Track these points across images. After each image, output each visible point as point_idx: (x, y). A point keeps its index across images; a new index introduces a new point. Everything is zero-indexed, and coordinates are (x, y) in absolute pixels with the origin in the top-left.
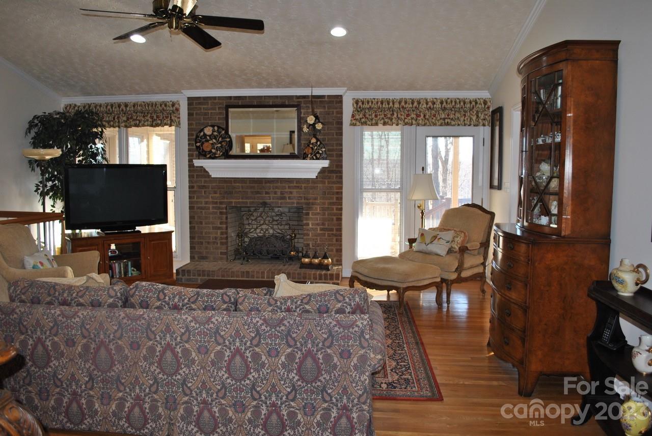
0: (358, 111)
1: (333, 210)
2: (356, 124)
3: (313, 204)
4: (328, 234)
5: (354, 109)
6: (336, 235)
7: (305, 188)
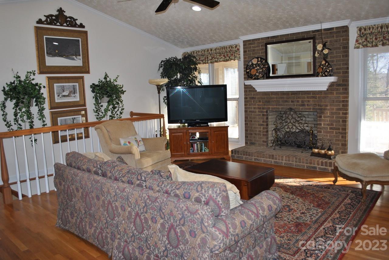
0: (361, 37)
1: (340, 114)
2: (359, 47)
3: (325, 109)
4: (336, 132)
5: (358, 36)
6: (342, 133)
7: (319, 98)
